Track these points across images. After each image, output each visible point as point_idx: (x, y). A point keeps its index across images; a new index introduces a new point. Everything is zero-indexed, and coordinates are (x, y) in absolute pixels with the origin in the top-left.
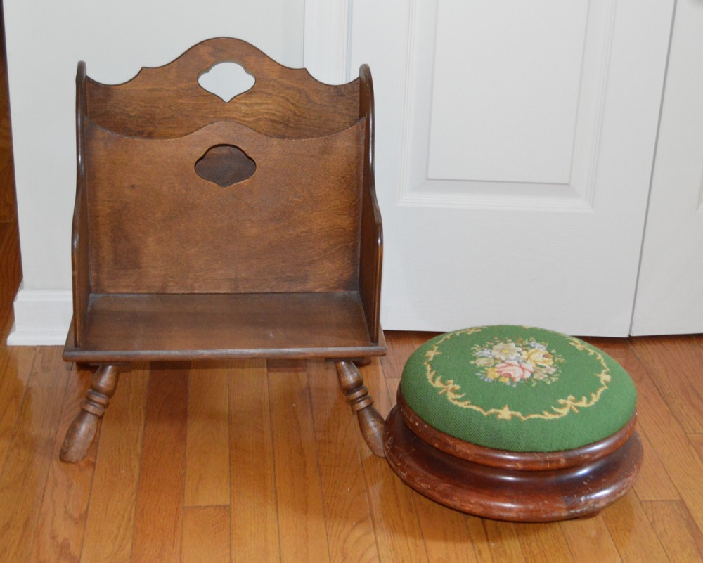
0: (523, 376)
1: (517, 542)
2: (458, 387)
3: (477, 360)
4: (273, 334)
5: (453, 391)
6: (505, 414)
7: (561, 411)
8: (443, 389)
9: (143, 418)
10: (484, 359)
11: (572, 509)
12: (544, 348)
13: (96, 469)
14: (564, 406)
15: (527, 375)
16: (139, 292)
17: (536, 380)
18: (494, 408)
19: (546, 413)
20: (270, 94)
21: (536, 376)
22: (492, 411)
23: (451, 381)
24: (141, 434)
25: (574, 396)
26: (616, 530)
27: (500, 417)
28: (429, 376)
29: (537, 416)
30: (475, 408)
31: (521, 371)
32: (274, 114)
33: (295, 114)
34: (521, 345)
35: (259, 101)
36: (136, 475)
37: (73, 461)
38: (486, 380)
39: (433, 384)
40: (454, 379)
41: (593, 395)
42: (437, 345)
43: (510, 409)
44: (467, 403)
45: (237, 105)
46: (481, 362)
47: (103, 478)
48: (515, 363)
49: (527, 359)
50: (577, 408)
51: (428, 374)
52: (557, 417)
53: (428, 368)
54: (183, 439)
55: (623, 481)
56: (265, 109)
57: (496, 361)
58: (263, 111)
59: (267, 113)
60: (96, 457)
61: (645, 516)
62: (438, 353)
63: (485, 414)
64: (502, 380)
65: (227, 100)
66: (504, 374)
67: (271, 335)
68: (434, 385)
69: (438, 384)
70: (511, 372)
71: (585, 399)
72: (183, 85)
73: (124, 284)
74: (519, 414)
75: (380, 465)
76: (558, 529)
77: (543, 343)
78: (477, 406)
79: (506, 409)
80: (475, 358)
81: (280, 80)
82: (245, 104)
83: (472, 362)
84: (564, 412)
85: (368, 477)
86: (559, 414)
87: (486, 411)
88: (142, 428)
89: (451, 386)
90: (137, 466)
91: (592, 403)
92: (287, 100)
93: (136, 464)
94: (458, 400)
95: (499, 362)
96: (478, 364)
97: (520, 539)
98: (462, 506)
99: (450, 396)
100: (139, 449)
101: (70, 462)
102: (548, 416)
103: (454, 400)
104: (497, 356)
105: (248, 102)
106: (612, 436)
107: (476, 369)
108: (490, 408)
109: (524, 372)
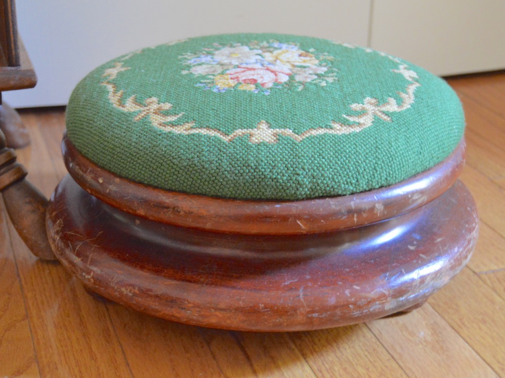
0: (276, 80)
1: (307, 368)
2: (167, 106)
3: (193, 70)
5: (158, 112)
6: (263, 134)
7: (362, 121)
8: (140, 112)
10: (204, 66)
11: (402, 296)
12: (296, 48)
14: (363, 113)
15: (284, 79)
17: (301, 83)
18: (242, 127)
19: (337, 126)
21: (298, 78)
22: (239, 132)
23: (154, 99)
25: (372, 97)
26: (464, 324)
27: (254, 140)
28: (113, 99)
29: (321, 132)
30: (204, 132)
31: (272, 76)
34: (259, 47)
38: (215, 91)
39: (121, 108)
40: (159, 96)
41: (404, 95)
42: (122, 62)
43: (270, 127)
44: (187, 126)
46: (199, 71)
48: (258, 66)
49: (275, 61)
50: (387, 114)
51: (110, 95)
52: (357, 130)
53: (110, 88)
55: (468, 237)
57: (225, 67)
61: (495, 295)
62: (123, 69)
63: (225, 139)
64: (242, 88)
66: (245, 81)
68: (125, 110)
69: (130, 106)
70: (255, 77)
71: (393, 101)
74: (289, 132)
75: (50, 273)
76: (369, 335)
77: (291, 43)
78: (208, 128)
79: (264, 126)
80: (189, 67)
83: (184, 72)
84: (367, 121)
85: (29, 295)
86: (359, 124)
87: (226, 134)
89: (155, 106)
91: (407, 106)
94: (172, 125)
95: (230, 67)
96: (194, 73)
97: (311, 363)
98: (202, 316)
99: (156, 121)
102: (340, 130)
103: (164, 125)
104: (226, 61)
106: (438, 164)
107: (192, 79)
108: (234, 129)
109: (276, 75)
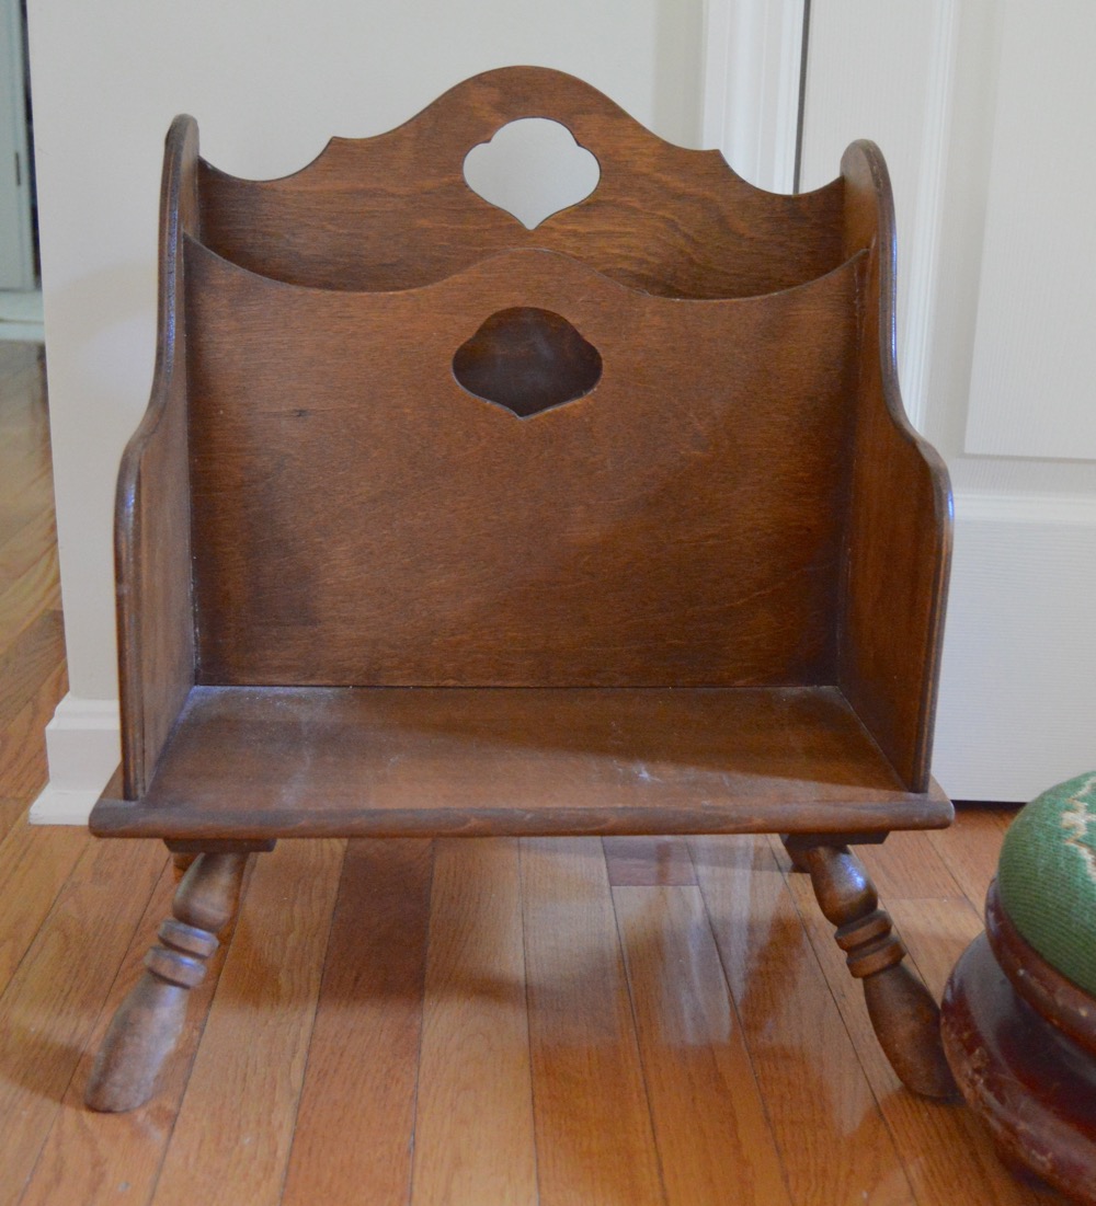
4: (652, 774)
9: (314, 990)
13: (176, 1133)
16: (311, 682)
20: (635, 211)
24: (305, 1033)
32: (642, 262)
33: (691, 262)
35: (606, 227)
36: (282, 1153)
37: (118, 1109)
42: (1083, 799)
45: (556, 235)
47: (191, 1160)
54: (411, 1047)
56: (621, 246)
58: (617, 251)
59: (626, 258)
60: (181, 1100)
65: (531, 223)
67: (645, 775)
72: (429, 184)
73: (276, 663)
81: (659, 175)
82: (575, 234)
88: (309, 1017)
90: (288, 1125)
92: (674, 226)
93: (284, 1117)
100: (297, 1077)
101: (108, 1111)
105: (581, 229)
